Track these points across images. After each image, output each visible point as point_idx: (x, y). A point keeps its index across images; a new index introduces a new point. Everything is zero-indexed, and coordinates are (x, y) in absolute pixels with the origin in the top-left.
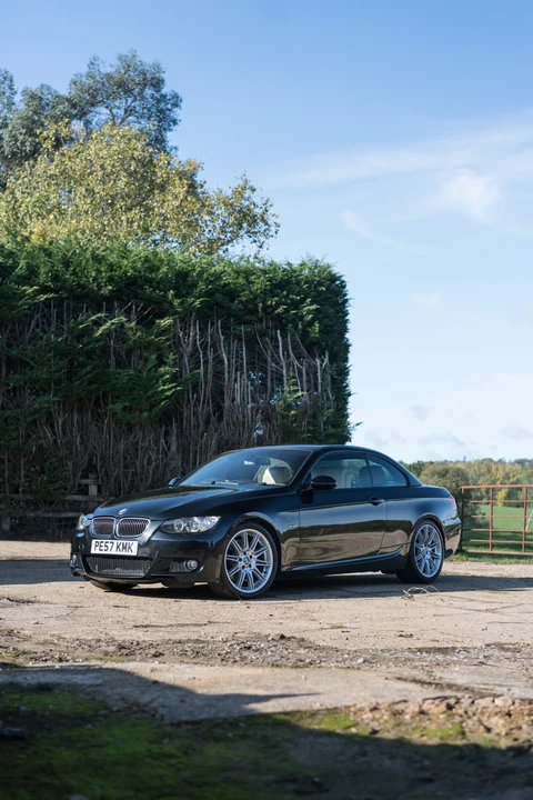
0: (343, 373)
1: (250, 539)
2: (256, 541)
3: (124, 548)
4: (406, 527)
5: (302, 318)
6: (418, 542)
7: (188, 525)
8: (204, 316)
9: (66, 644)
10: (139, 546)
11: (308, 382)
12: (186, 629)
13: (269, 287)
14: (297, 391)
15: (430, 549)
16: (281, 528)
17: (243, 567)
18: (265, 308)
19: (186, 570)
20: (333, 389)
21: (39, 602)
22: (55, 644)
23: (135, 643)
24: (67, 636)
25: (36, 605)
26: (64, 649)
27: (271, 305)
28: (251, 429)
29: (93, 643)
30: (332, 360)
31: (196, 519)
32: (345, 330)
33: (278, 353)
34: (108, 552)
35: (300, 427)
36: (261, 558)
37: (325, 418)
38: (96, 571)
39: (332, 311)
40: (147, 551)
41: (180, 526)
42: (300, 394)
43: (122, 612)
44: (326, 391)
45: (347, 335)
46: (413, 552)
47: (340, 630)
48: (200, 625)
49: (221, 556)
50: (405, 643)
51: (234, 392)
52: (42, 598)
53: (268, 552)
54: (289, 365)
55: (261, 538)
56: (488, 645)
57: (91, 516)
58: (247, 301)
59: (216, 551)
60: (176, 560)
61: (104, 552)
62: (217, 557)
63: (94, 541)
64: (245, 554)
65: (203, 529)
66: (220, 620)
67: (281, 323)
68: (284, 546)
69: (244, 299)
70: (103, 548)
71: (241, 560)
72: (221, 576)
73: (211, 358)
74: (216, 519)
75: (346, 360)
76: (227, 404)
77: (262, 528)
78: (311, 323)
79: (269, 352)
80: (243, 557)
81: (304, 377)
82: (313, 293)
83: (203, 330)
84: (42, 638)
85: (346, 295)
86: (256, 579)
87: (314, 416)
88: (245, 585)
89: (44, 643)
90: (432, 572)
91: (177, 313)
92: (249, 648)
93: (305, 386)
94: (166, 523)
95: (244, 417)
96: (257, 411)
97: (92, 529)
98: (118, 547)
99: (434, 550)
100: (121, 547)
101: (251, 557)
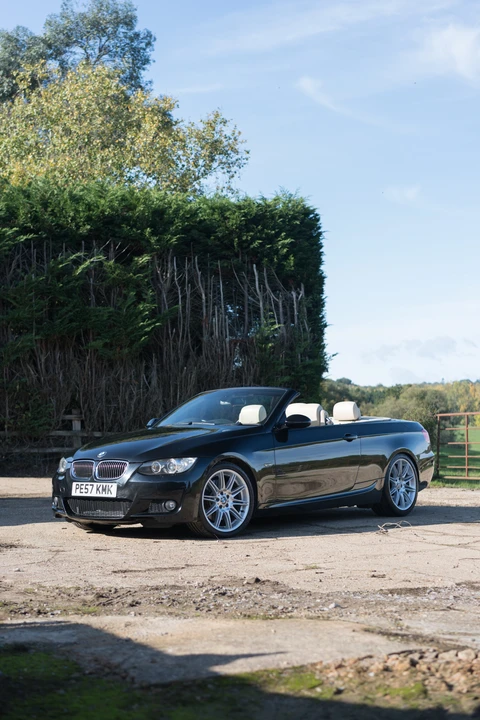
0: (318, 304)
1: (227, 479)
2: (232, 481)
3: (104, 490)
4: (381, 461)
5: (277, 251)
6: (392, 476)
7: (166, 467)
8: (182, 252)
9: (46, 593)
10: (119, 488)
11: (285, 314)
12: (163, 573)
13: (244, 223)
14: (274, 323)
15: (404, 483)
16: (257, 467)
17: (221, 507)
18: (241, 243)
19: (164, 511)
20: (309, 321)
21: (22, 546)
22: (35, 593)
23: (113, 591)
24: (47, 585)
25: (19, 550)
26: (44, 599)
27: (247, 240)
28: (231, 362)
29: (72, 591)
30: (307, 293)
31: (173, 461)
32: (320, 262)
33: (254, 287)
34: (88, 495)
35: (278, 359)
36: (238, 497)
37: (302, 349)
38: (78, 513)
39: (307, 244)
40: (126, 493)
41: (158, 468)
42: (277, 326)
43: (102, 556)
44: (302, 323)
45: (322, 268)
46: (388, 485)
47: (314, 571)
48: (178, 569)
49: (198, 495)
50: (378, 584)
51: (212, 327)
52: (25, 542)
53: (244, 491)
54: (266, 298)
55: (237, 478)
56: (458, 584)
57: (71, 459)
58: (223, 237)
59: (194, 490)
60: (154, 501)
61: (84, 495)
62: (194, 496)
63: (74, 484)
64: (222, 494)
65: (180, 470)
66: (198, 563)
67: (256, 256)
68: (259, 483)
69: (220, 235)
70: (84, 490)
71: (218, 500)
72: (199, 516)
73: (188, 293)
74: (192, 460)
75: (322, 291)
76: (205, 338)
77: (238, 468)
78: (286, 257)
79: (246, 286)
80: (220, 497)
81: (281, 310)
82: (288, 228)
83: (180, 267)
84: (23, 587)
85: (320, 228)
86: (233, 518)
87: (291, 348)
88: (223, 524)
89: (26, 592)
90: (406, 505)
91: (153, 250)
92: (224, 594)
93: (282, 319)
94: (144, 465)
95: (222, 350)
96: (235, 344)
97: (73, 472)
98: (98, 489)
99: (408, 483)
100: (101, 489)
101: (228, 497)
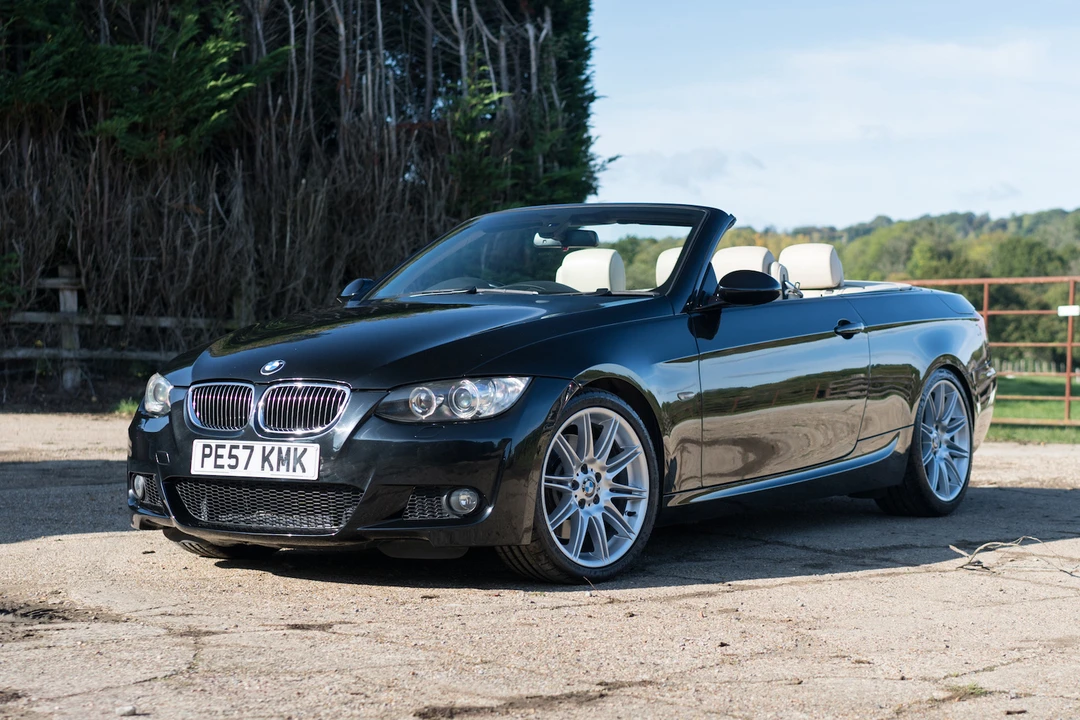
0: (580, 52)
1: (597, 432)
2: (610, 437)
3: (283, 460)
6: (925, 420)
7: (447, 402)
10: (326, 452)
11: (511, 71)
14: (489, 90)
15: (947, 437)
16: (663, 396)
17: (582, 503)
19: (448, 515)
20: (560, 87)
28: (396, 172)
30: (557, 27)
31: (468, 385)
33: (448, 12)
34: (239, 472)
35: (498, 165)
36: (621, 478)
37: (547, 147)
38: (204, 518)
40: (346, 470)
41: (429, 402)
42: (496, 96)
44: (547, 90)
46: (919, 442)
48: (589, 700)
49: (535, 475)
51: (359, 95)
52: (76, 597)
53: (636, 465)
54: (472, 37)
55: (621, 431)
57: (186, 373)
59: (519, 465)
60: (421, 491)
61: (226, 472)
62: (523, 480)
63: (198, 445)
64: (584, 470)
65: (489, 411)
68: (670, 442)
70: (225, 461)
71: (575, 485)
72: (535, 529)
73: (310, 21)
74: (518, 385)
75: (584, 26)
76: (346, 117)
79: (429, 10)
80: (580, 477)
81: (503, 62)
86: (611, 530)
87: (525, 143)
88: (589, 547)
93: (505, 80)
94: (393, 397)
95: (381, 145)
96: (409, 132)
97: (191, 412)
98: (265, 459)
99: (952, 439)
100: (274, 458)
101: (598, 477)
